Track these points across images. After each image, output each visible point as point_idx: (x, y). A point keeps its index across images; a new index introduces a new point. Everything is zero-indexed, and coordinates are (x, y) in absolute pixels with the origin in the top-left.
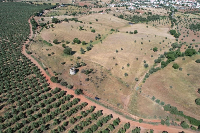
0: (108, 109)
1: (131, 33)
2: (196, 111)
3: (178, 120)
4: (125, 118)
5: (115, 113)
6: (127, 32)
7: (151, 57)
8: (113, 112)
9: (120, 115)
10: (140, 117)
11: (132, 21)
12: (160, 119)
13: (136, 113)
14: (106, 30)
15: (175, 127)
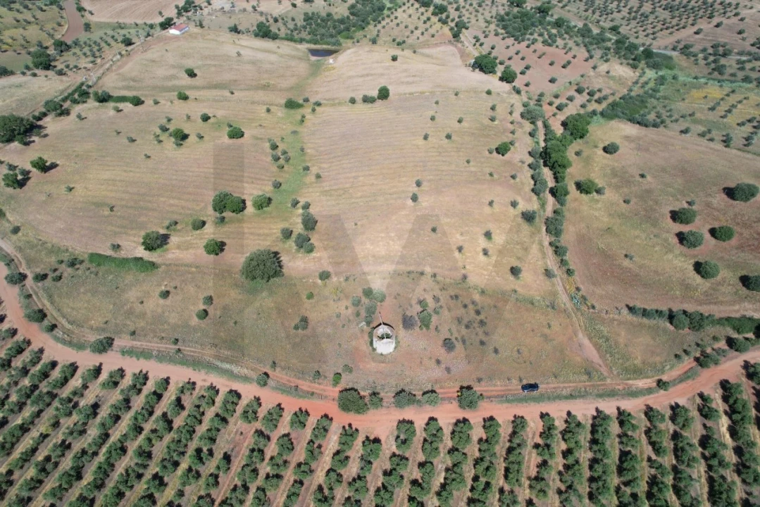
0: (578, 401)
1: (367, 100)
2: (717, 298)
3: (715, 339)
4: (629, 399)
5: (600, 400)
6: (353, 101)
7: (512, 181)
8: (594, 399)
9: (613, 399)
10: (653, 377)
11: (315, 44)
12: (689, 358)
13: (638, 372)
14: (268, 110)
15: (728, 360)
